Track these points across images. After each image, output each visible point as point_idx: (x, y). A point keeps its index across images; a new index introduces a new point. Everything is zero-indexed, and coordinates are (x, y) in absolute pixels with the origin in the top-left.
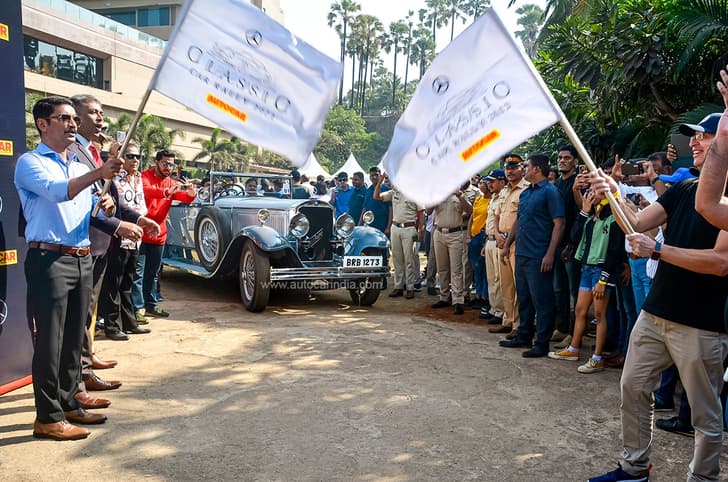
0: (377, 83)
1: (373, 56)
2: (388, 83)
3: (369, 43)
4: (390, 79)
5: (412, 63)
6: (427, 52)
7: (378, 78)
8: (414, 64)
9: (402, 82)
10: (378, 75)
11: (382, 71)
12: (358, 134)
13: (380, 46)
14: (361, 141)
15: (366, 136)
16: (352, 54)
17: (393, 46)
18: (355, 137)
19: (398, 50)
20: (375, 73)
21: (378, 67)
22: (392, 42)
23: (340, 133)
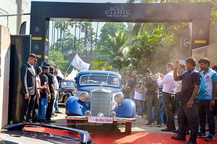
0: (67, 39)
1: (66, 29)
2: (72, 39)
3: (64, 23)
4: (73, 37)
5: (82, 32)
6: (89, 27)
7: (67, 37)
8: (83, 32)
9: (78, 39)
10: (67, 36)
11: (69, 34)
12: (61, 61)
13: (69, 25)
14: (62, 64)
15: (64, 62)
16: (57, 28)
17: (74, 25)
18: (60, 62)
19: (76, 26)
20: (66, 35)
21: (67, 32)
22: (74, 23)
23: (54, 60)
